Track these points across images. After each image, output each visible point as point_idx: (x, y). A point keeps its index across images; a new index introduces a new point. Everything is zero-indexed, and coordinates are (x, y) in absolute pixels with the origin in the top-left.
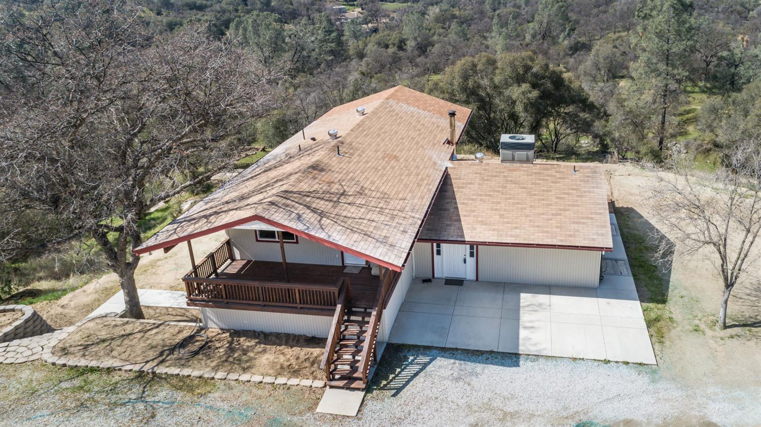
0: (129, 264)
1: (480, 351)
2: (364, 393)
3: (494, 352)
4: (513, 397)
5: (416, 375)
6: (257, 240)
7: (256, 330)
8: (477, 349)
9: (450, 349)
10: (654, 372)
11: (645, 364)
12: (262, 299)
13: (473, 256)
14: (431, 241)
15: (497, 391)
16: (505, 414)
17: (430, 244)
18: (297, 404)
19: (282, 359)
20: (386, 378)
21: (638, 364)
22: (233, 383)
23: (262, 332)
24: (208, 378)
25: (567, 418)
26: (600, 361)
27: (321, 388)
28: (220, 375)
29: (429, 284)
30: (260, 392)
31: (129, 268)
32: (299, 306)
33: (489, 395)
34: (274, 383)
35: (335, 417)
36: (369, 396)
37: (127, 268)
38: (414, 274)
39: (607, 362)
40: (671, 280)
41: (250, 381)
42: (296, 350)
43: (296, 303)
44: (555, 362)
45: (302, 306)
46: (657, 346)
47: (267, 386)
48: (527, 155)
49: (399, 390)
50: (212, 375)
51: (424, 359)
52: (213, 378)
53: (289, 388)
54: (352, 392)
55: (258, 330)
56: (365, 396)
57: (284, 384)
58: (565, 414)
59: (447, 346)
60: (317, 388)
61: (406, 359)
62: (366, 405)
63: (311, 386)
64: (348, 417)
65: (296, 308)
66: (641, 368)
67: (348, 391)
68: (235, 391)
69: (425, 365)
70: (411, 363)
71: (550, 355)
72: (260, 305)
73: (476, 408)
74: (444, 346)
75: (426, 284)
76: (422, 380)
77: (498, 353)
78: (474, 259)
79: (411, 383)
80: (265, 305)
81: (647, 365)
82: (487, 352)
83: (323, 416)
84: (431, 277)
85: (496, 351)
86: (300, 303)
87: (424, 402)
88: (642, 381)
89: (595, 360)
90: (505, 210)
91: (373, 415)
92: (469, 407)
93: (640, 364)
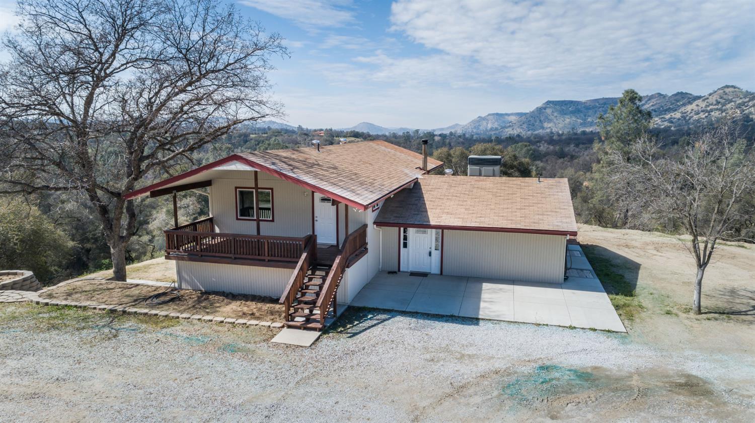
0: (122, 237)
1: (441, 315)
2: (320, 333)
3: (455, 316)
4: (471, 345)
5: (373, 326)
6: (237, 219)
7: (225, 291)
8: (437, 313)
9: (410, 312)
10: (625, 337)
11: (614, 332)
12: (233, 252)
13: (438, 250)
14: (399, 225)
15: (457, 340)
16: (463, 356)
17: (398, 228)
18: (253, 337)
19: (245, 309)
20: (344, 326)
21: (606, 331)
22: (195, 322)
23: (231, 293)
24: (173, 317)
25: (529, 361)
26: (565, 327)
27: (279, 328)
28: (185, 315)
29: (395, 275)
30: (220, 328)
31: (122, 240)
32: (267, 258)
33: (446, 342)
34: (234, 323)
35: (288, 346)
36: (325, 336)
37: (119, 241)
38: (381, 267)
39: (572, 328)
40: (638, 283)
41: (212, 321)
42: (260, 305)
43: (264, 255)
44: (517, 326)
45: (269, 258)
46: (626, 322)
47: (227, 325)
48: (494, 170)
49: (355, 334)
50: (178, 314)
51: (383, 316)
52: (178, 317)
53: (248, 327)
54: (309, 332)
55: (228, 292)
56: (321, 335)
57: (243, 324)
58: (527, 359)
59: (407, 310)
60: (275, 327)
61: (367, 316)
62: (321, 341)
63: (269, 326)
64: (301, 346)
65: (264, 260)
66: (609, 334)
67: (305, 331)
68: (196, 327)
69: (384, 320)
70: (370, 319)
71: (513, 320)
72: (231, 258)
73: (433, 350)
74: (404, 310)
75: (391, 275)
76: (379, 329)
77: (459, 317)
78: (439, 252)
79: (368, 331)
80: (235, 258)
81: (617, 332)
82: (447, 316)
83: (277, 345)
84: (397, 270)
85: (457, 315)
86: (268, 256)
87: (380, 343)
88: (613, 342)
89: (560, 326)
90: (471, 206)
91: (327, 347)
92: (426, 348)
93: (609, 331)
